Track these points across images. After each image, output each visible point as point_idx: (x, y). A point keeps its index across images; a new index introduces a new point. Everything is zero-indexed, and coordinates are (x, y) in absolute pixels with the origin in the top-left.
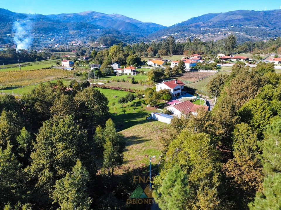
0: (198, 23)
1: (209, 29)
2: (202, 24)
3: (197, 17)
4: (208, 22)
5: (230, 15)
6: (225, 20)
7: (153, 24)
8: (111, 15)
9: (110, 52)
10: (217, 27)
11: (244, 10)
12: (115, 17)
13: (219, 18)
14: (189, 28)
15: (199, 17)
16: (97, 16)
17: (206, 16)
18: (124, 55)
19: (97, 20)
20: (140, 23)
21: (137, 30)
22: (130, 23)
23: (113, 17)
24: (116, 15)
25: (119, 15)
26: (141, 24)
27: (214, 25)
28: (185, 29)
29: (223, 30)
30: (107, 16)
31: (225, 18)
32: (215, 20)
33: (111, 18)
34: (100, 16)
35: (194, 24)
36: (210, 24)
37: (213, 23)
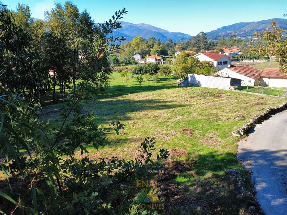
0: (228, 32)
1: (240, 38)
2: (232, 33)
3: (228, 26)
4: (239, 31)
5: (263, 24)
6: (258, 29)
7: (180, 33)
8: (138, 24)
9: (132, 44)
10: (250, 36)
11: (279, 19)
12: (141, 26)
13: (252, 27)
14: (218, 36)
15: (230, 26)
16: (125, 26)
17: (237, 25)
18: (148, 46)
19: (124, 29)
20: (167, 32)
21: (163, 39)
22: (157, 32)
23: (140, 27)
24: (143, 24)
25: (146, 25)
26: (167, 34)
27: (246, 34)
28: (215, 37)
29: (256, 39)
30: (134, 25)
31: (258, 26)
32: (247, 29)
33: (138, 28)
34: (127, 26)
35: (224, 33)
36: (242, 33)
37: (245, 32)
